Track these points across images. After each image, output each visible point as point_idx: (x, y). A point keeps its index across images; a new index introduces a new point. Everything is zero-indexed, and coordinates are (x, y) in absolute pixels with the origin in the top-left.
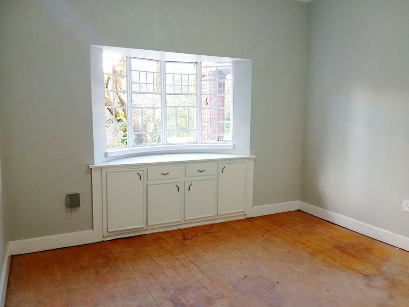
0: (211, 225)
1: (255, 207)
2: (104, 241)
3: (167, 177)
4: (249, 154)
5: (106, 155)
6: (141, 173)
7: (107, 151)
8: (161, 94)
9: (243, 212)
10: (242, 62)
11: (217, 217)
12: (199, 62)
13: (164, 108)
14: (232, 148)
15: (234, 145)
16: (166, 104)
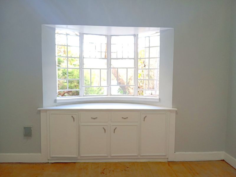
0: (134, 163)
1: (177, 153)
2: (48, 163)
3: (96, 120)
4: (171, 106)
5: (55, 101)
6: (74, 116)
7: (57, 99)
8: (107, 59)
9: (165, 156)
10: (167, 30)
11: (139, 157)
12: (136, 34)
13: (108, 69)
14: (158, 101)
15: (159, 99)
16: (111, 66)
